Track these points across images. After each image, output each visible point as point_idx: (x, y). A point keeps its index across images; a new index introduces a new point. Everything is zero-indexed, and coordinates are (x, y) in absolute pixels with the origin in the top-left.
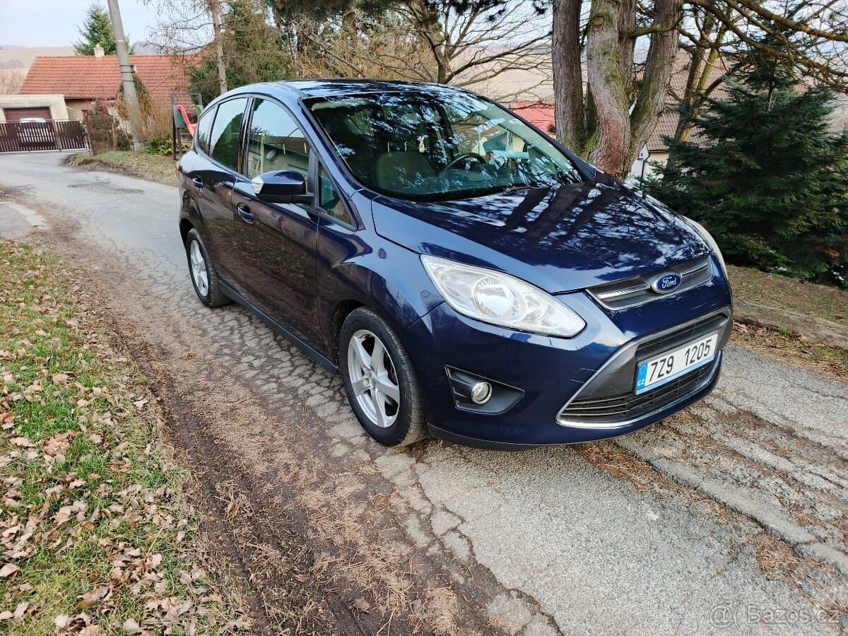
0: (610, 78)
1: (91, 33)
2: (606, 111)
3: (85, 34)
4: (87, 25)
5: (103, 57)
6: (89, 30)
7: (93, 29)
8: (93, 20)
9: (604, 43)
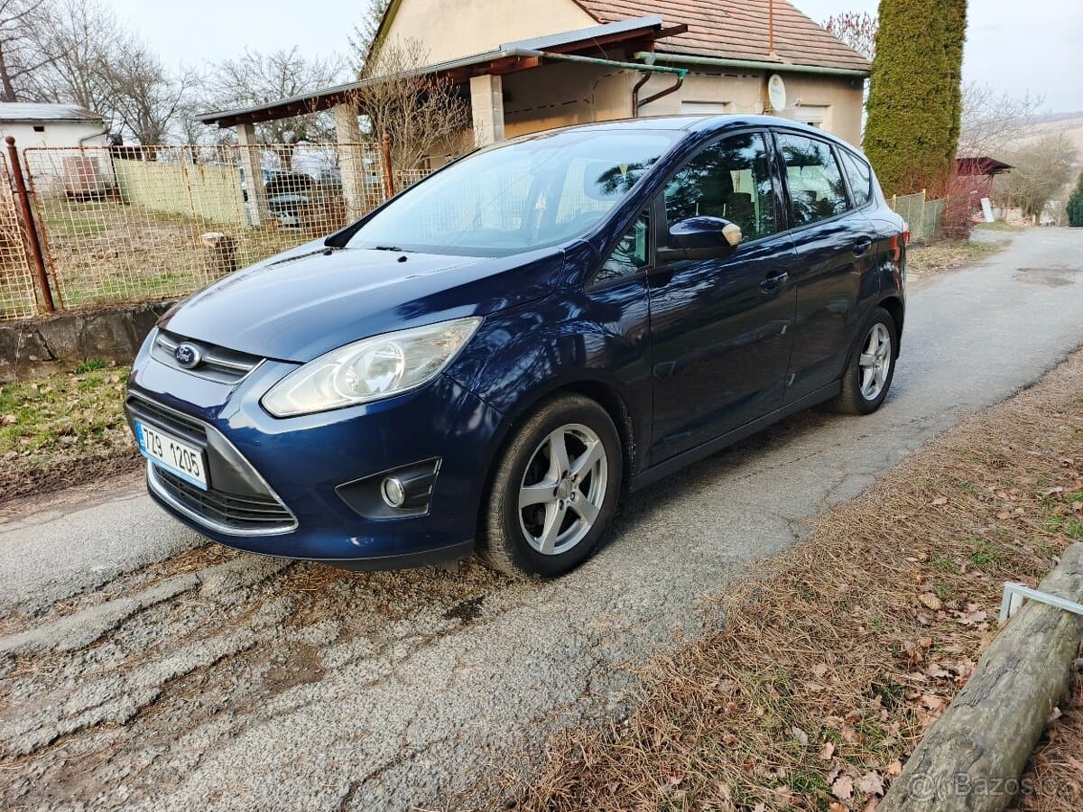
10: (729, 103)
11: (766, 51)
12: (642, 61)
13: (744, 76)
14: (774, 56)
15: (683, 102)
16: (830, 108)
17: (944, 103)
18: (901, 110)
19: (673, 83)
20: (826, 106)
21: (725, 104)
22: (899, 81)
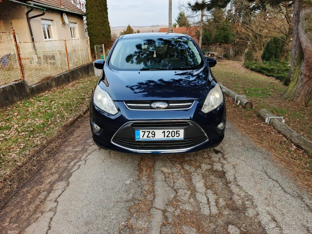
0: (308, 30)
1: (178, 20)
2: (304, 45)
3: (176, 20)
4: (178, 17)
5: (178, 28)
6: (178, 19)
7: (179, 19)
8: (180, 16)
9: (306, 14)
10: (53, 20)
11: (60, 5)
12: (29, 4)
13: (56, 12)
14: (62, 7)
15: (41, 19)
16: (77, 24)
17: (107, 25)
18: (97, 26)
19: (41, 13)
20: (76, 23)
21: (52, 20)
22: (95, 18)
